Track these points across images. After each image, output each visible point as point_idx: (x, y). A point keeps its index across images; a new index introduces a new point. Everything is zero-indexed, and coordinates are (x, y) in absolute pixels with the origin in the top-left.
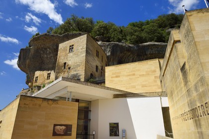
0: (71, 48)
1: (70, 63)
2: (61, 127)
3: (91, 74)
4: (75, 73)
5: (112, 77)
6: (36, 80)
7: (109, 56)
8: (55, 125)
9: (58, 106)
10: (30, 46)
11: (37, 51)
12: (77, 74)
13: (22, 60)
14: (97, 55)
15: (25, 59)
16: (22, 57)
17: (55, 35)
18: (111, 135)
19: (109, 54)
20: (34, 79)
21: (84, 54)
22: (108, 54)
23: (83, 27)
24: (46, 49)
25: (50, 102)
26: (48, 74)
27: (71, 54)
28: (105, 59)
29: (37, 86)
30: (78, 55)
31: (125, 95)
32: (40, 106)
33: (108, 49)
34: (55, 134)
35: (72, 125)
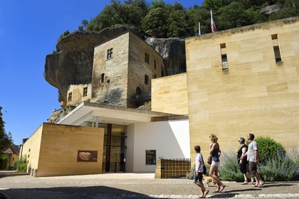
0: (110, 52)
1: (109, 74)
2: (86, 154)
3: (138, 88)
4: (115, 88)
5: (160, 94)
6: (70, 98)
7: (166, 59)
8: (79, 151)
9: (81, 132)
10: (58, 51)
11: (68, 56)
12: (118, 89)
13: (49, 70)
14: (147, 60)
15: (53, 69)
16: (49, 67)
17: (90, 32)
18: (147, 163)
19: (166, 56)
20: (68, 97)
21: (127, 62)
22: (164, 57)
23: (130, 15)
24: (79, 53)
25: (73, 129)
26: (84, 89)
27: (110, 62)
28: (160, 64)
29: (71, 106)
30: (118, 63)
31: (166, 117)
32: (63, 132)
33: (165, 49)
34: (79, 160)
35: (97, 152)
